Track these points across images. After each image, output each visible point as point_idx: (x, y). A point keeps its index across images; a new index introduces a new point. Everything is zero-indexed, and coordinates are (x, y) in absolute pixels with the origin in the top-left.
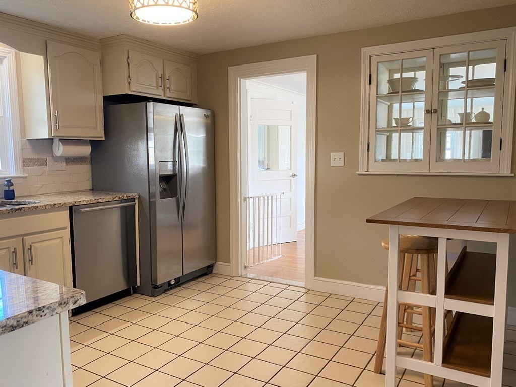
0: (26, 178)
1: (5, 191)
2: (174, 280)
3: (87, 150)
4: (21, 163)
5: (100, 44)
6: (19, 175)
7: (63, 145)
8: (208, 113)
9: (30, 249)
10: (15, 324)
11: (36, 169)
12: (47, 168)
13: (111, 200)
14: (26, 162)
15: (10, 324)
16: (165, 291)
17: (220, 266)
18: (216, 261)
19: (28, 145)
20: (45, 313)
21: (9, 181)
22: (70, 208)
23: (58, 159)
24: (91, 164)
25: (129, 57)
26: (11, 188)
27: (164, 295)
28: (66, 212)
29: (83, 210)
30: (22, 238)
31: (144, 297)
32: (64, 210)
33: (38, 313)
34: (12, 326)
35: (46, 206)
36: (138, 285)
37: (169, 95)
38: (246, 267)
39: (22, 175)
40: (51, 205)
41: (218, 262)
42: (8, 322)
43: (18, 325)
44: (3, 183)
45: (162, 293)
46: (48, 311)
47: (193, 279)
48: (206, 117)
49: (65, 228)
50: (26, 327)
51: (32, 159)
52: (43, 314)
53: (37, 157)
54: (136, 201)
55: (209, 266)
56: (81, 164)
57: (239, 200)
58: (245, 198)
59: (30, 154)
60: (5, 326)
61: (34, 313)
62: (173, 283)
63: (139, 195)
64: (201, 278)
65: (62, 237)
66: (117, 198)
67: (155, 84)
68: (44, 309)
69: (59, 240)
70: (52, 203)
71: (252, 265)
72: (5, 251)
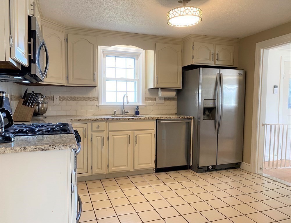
0: (146, 106)
1: (136, 111)
2: (211, 167)
3: (173, 94)
4: (144, 100)
5: (182, 41)
6: (143, 105)
7: (162, 91)
8: (242, 72)
9: (136, 137)
10: (43, 148)
11: (150, 102)
12: (156, 102)
13: (177, 118)
14: (147, 99)
15: (42, 148)
16: (206, 171)
17: (244, 165)
18: (242, 161)
19: (148, 92)
20: (56, 147)
21: (137, 107)
22: (157, 120)
23: (160, 98)
24: (177, 101)
25: (193, 46)
26: (138, 110)
27: (204, 173)
28: (154, 122)
29: (161, 122)
30: (133, 131)
31: (193, 172)
32: (154, 121)
33: (53, 147)
34: (42, 149)
35: (144, 118)
36: (191, 165)
37: (218, 64)
38: (261, 168)
39: (144, 105)
40: (147, 118)
41: (243, 162)
42: (41, 147)
43: (45, 149)
44: (135, 108)
45: (203, 172)
46: (57, 147)
47: (226, 169)
48: (240, 74)
49: (153, 129)
50: (47, 151)
51: (149, 98)
52: (55, 148)
53: (152, 97)
54: (192, 120)
55: (237, 164)
56: (172, 101)
57: (258, 125)
58: (263, 125)
59: (148, 96)
60: (39, 148)
61: (52, 146)
62: (211, 168)
63: (194, 117)
64: (230, 170)
65: (151, 134)
66: (181, 118)
67: (209, 58)
68: (56, 146)
69: (150, 135)
70: (148, 117)
71: (266, 168)
72: (126, 136)
